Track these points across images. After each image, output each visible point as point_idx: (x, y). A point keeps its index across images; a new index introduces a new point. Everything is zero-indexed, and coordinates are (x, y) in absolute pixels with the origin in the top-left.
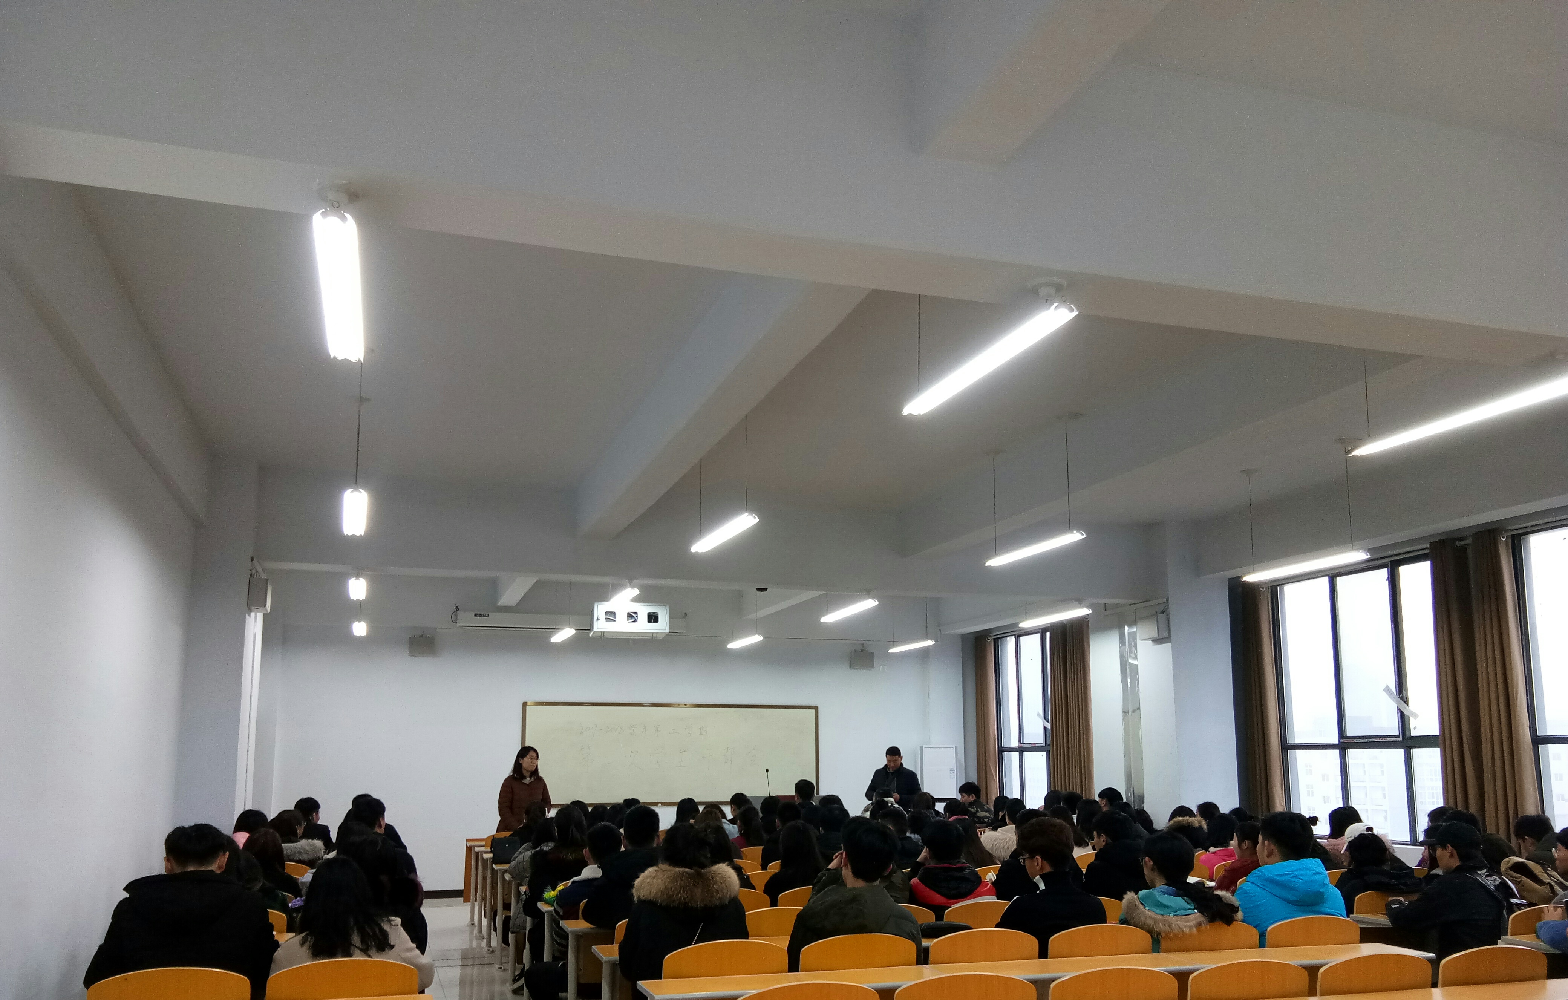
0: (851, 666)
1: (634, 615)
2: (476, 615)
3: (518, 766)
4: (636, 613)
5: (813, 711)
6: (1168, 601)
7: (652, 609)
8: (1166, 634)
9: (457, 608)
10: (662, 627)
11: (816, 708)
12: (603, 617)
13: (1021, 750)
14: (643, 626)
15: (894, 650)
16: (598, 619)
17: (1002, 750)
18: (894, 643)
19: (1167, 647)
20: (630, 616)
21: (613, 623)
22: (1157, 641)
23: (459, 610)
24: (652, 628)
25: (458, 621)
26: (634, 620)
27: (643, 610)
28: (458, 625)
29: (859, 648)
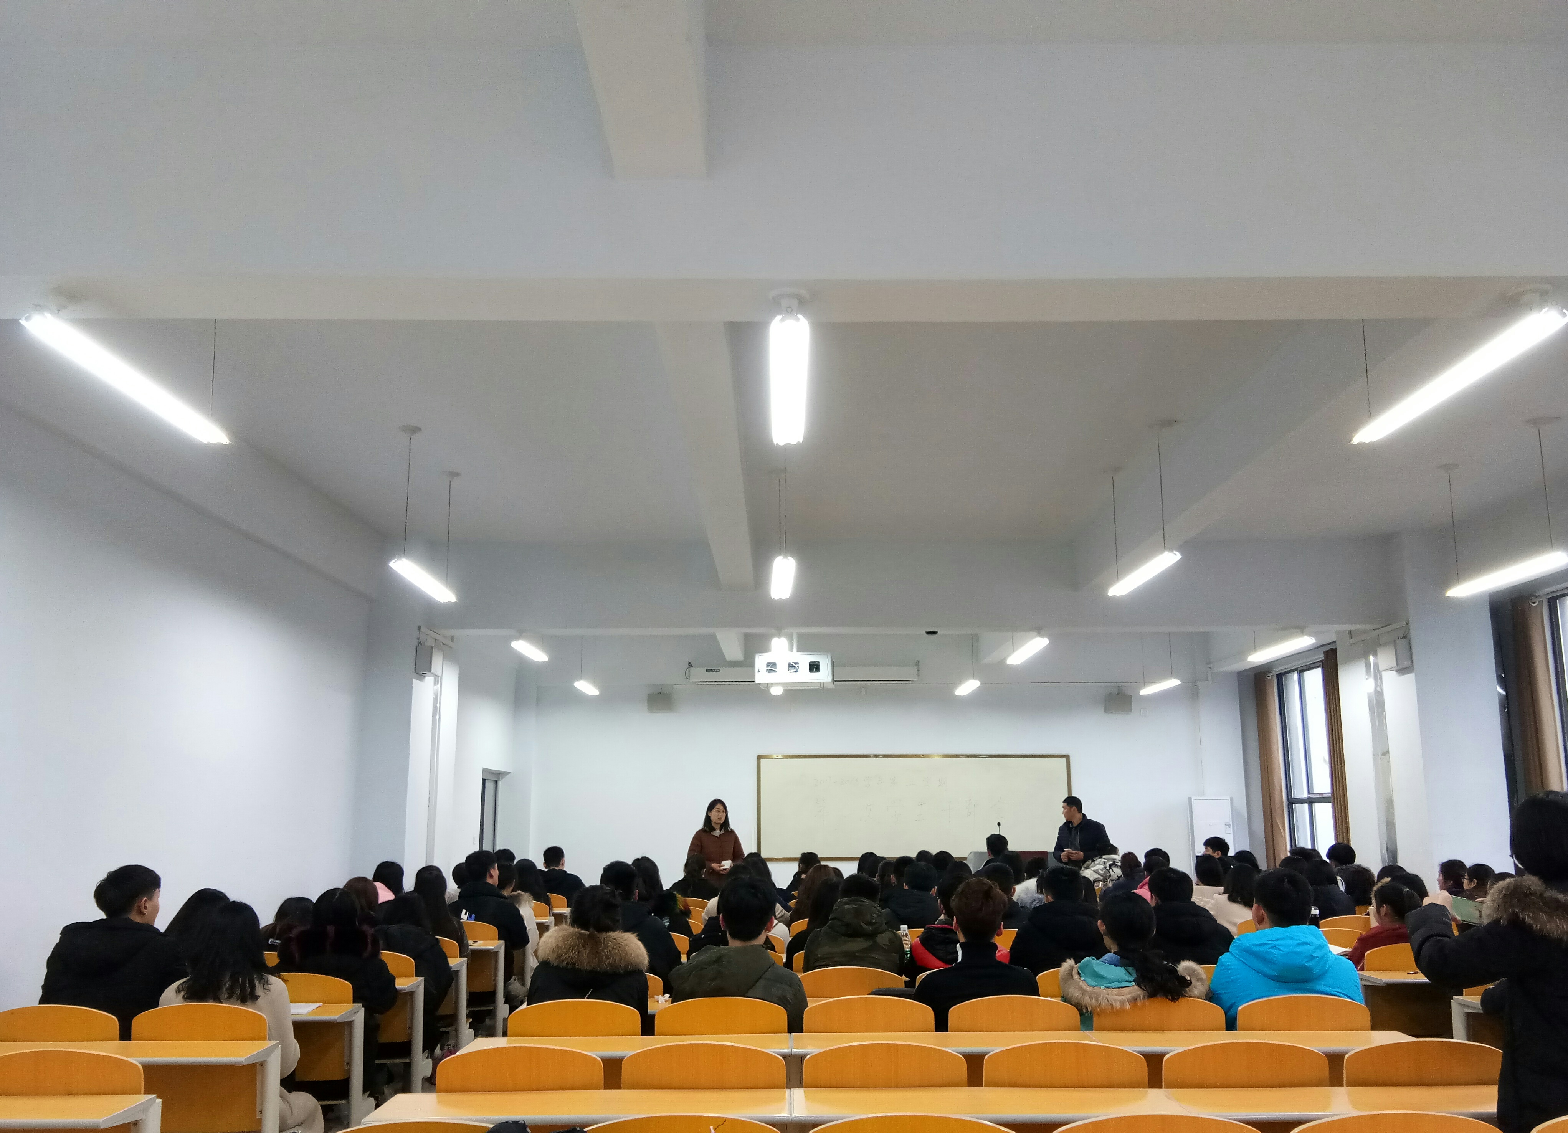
0: (1107, 710)
1: (795, 665)
2: (707, 671)
3: (708, 819)
4: (797, 663)
5: (1064, 760)
6: (1407, 623)
7: (814, 658)
8: (1406, 663)
9: (690, 665)
10: (824, 675)
11: (1067, 757)
12: (764, 668)
13: (1311, 801)
14: (805, 676)
15: (1146, 691)
16: (759, 671)
17: (1291, 802)
18: (1146, 682)
19: (1410, 677)
20: (791, 666)
21: (775, 673)
22: (1402, 670)
23: (692, 666)
24: (815, 677)
25: (690, 678)
26: (795, 670)
27: (804, 660)
28: (691, 681)
29: (1115, 691)
